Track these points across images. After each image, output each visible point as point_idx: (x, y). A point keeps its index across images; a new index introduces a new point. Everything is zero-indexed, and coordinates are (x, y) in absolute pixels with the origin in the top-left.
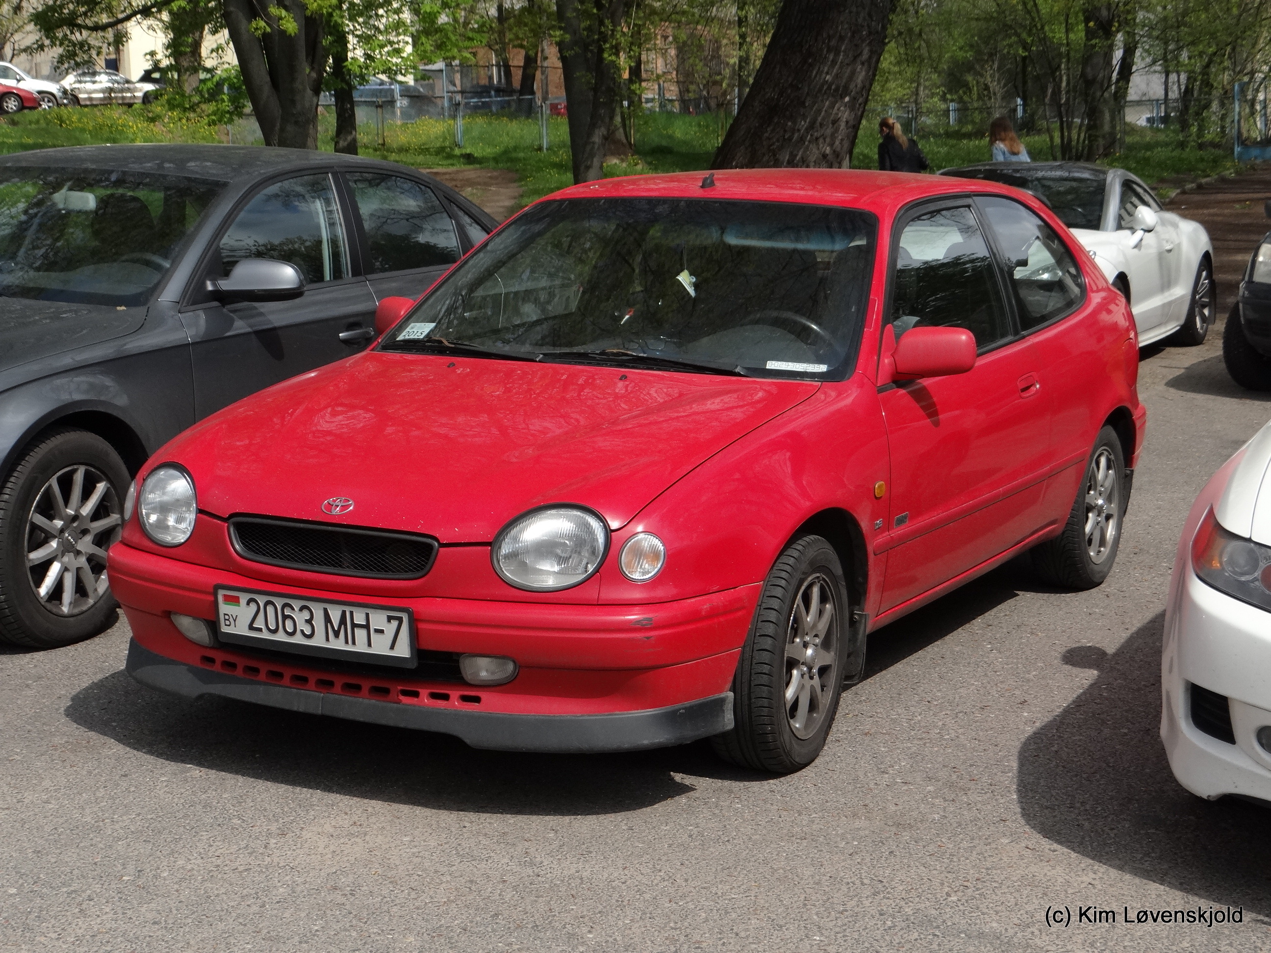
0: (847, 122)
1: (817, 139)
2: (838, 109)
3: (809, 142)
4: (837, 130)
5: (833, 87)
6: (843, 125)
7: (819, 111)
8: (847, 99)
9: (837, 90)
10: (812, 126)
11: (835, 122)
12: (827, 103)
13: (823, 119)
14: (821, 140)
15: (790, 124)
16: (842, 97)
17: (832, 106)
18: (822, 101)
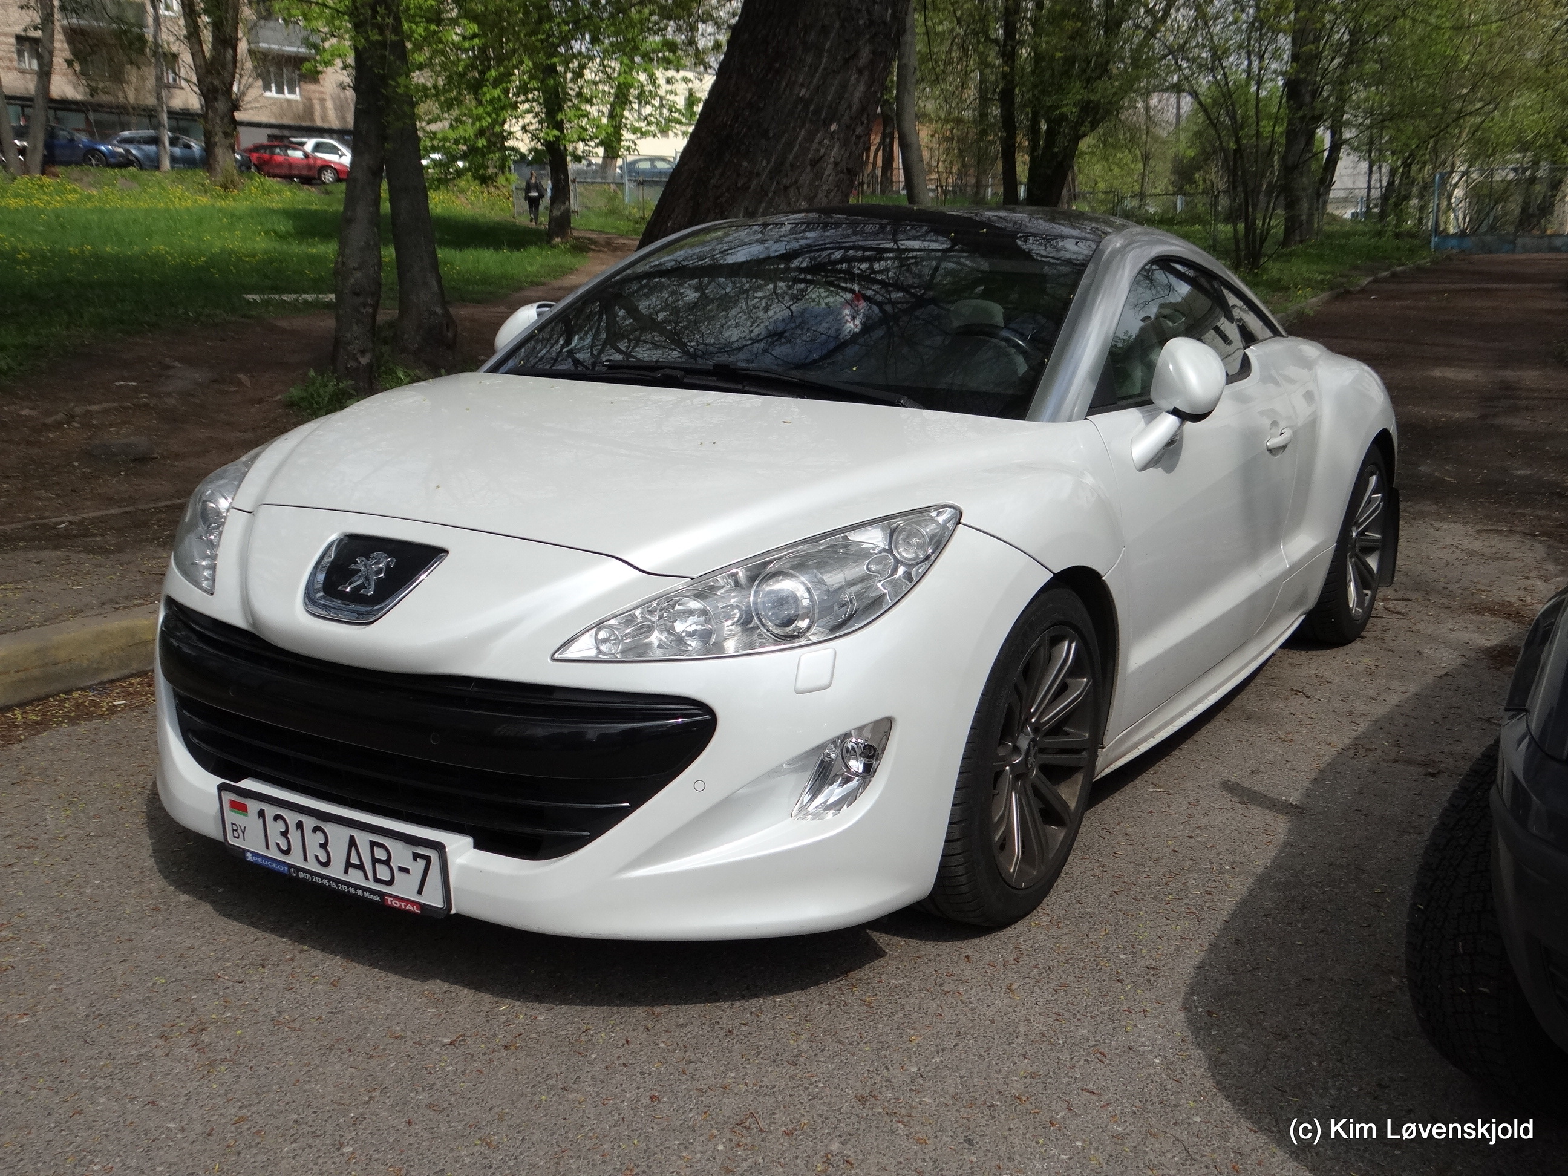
0: (836, 164)
1: (786, 188)
2: (820, 142)
3: (774, 192)
4: (819, 176)
5: (812, 108)
6: (829, 169)
7: (789, 145)
8: (834, 127)
9: (817, 112)
10: (777, 170)
11: (816, 162)
12: (803, 133)
13: (796, 157)
14: (792, 191)
15: (745, 164)
16: (827, 124)
17: (810, 139)
18: (794, 128)
